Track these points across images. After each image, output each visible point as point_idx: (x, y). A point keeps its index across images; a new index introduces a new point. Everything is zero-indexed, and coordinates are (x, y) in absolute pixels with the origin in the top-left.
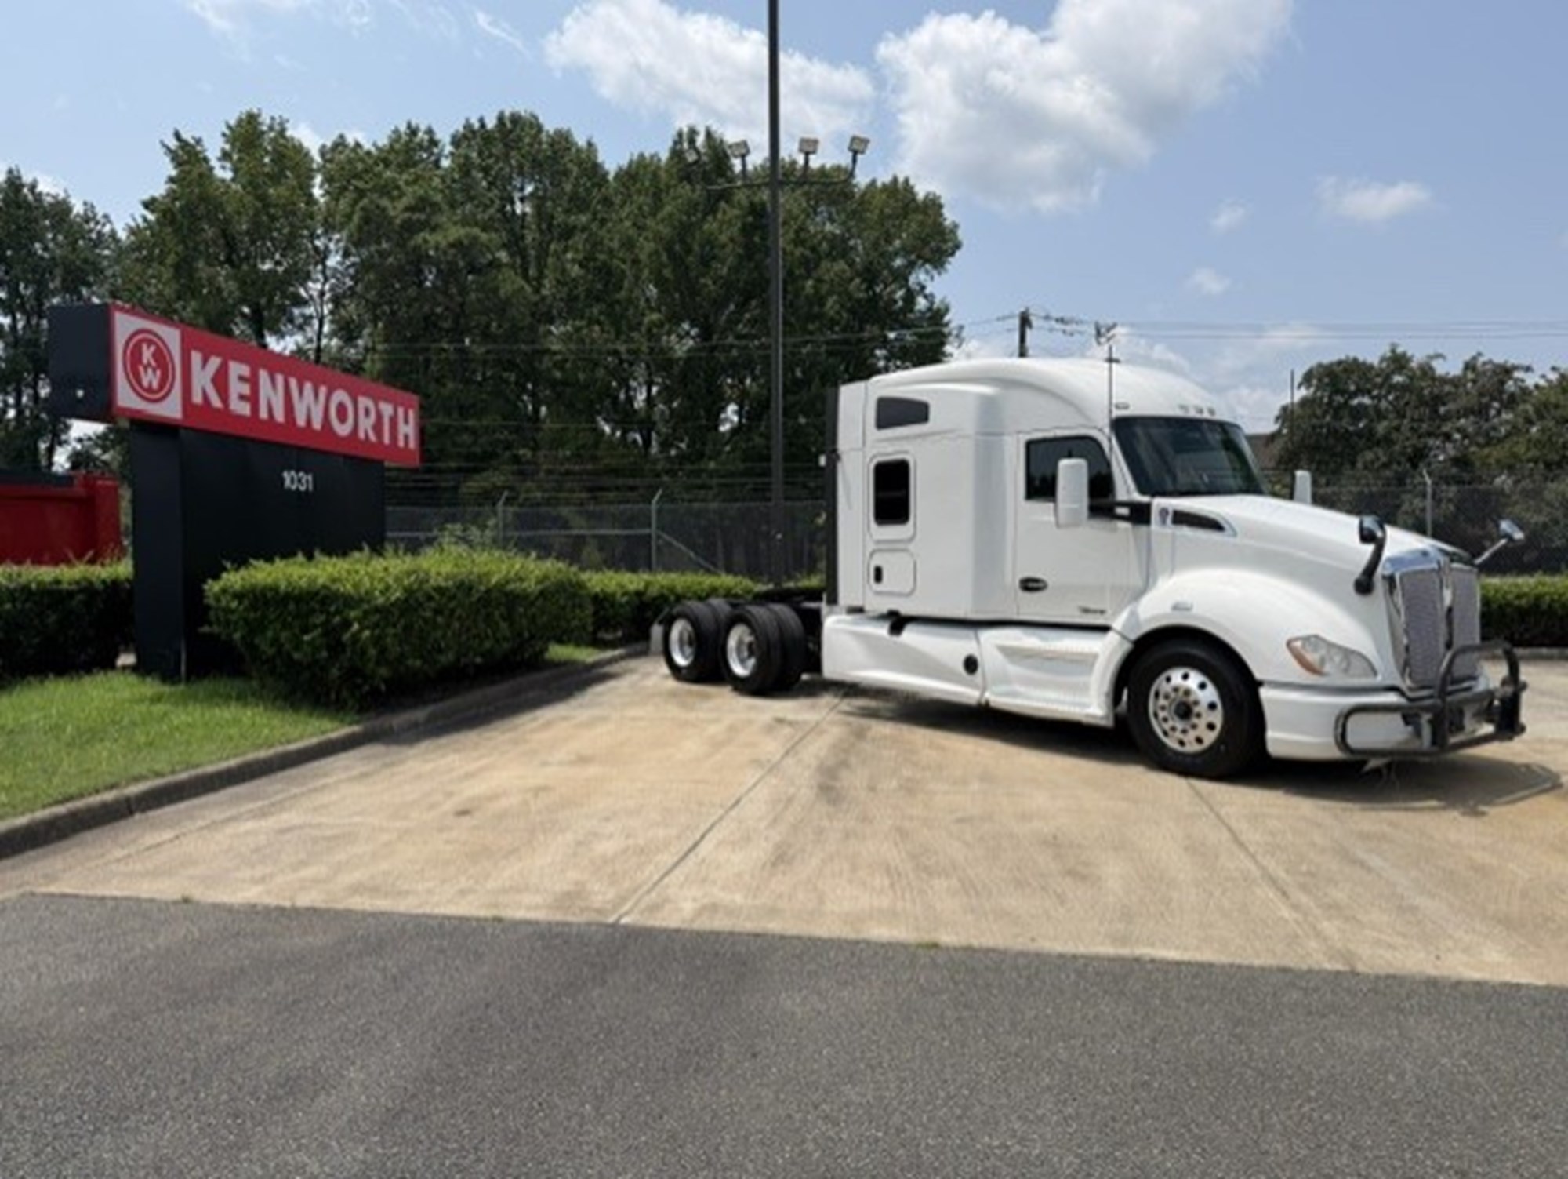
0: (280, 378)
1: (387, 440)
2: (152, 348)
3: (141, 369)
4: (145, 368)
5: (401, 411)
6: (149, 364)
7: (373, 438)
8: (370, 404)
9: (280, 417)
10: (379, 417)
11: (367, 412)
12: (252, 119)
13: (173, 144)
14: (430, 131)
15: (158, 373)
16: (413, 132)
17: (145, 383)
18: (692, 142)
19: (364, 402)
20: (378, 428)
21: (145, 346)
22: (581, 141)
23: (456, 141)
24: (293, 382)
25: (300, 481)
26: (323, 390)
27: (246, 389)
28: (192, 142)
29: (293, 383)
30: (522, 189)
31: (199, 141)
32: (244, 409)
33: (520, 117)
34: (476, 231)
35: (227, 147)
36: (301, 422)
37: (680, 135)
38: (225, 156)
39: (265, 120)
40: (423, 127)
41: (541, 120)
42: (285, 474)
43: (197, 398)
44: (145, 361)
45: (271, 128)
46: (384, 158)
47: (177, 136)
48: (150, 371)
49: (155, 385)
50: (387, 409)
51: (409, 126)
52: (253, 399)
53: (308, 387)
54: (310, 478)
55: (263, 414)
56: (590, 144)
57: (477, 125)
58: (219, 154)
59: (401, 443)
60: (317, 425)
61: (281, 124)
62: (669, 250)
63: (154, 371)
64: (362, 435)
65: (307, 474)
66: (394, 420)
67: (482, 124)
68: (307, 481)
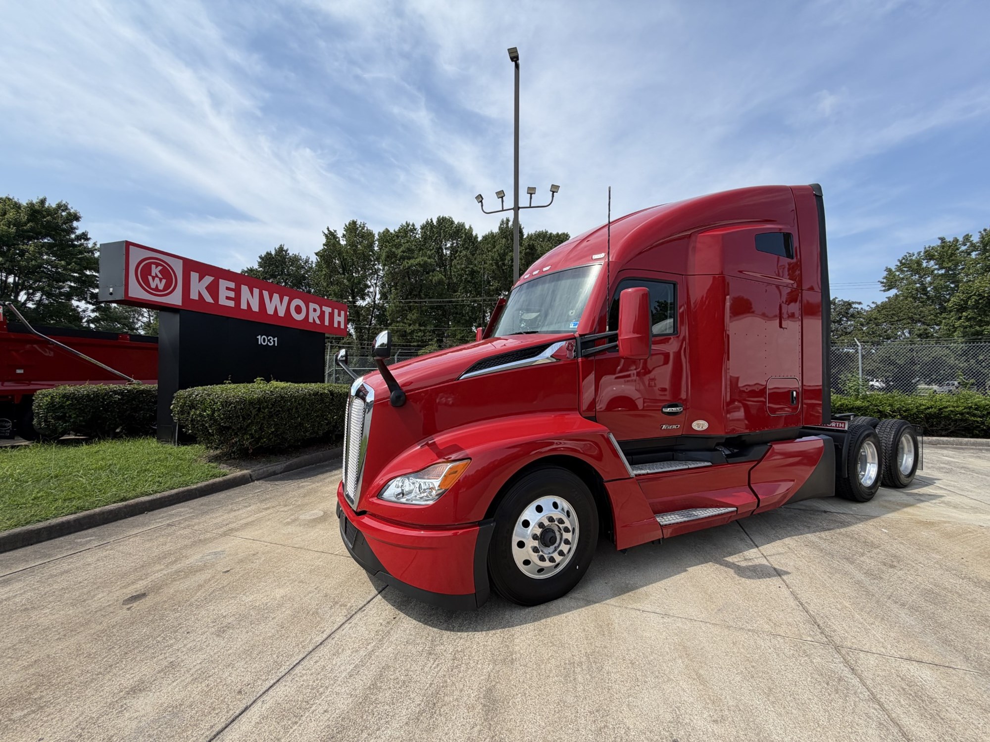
0: (256, 291)
1: (327, 323)
2: (160, 268)
3: (150, 278)
4: (153, 278)
5: (336, 311)
6: (157, 276)
7: (318, 322)
8: (317, 307)
9: (255, 308)
10: (323, 313)
11: (315, 310)
12: (354, 223)
13: (326, 232)
14: (413, 225)
15: (164, 281)
16: (408, 225)
17: (153, 286)
18: (507, 224)
19: (312, 306)
20: (322, 316)
21: (153, 266)
22: (467, 227)
23: (422, 228)
24: (266, 294)
25: (269, 341)
26: (286, 299)
27: (232, 294)
28: (333, 231)
30: (446, 245)
31: (335, 231)
32: (231, 304)
33: (446, 218)
34: (426, 259)
35: (345, 233)
36: (270, 311)
37: (503, 221)
38: (344, 236)
39: (358, 223)
40: (411, 224)
41: (454, 219)
42: (259, 337)
43: (194, 296)
44: (153, 274)
45: (360, 226)
46: (397, 235)
47: (328, 229)
48: (157, 279)
49: (161, 287)
50: (327, 310)
51: (407, 222)
52: (237, 299)
53: (276, 296)
54: (276, 339)
55: (244, 306)
56: (470, 227)
57: (430, 221)
58: (342, 235)
59: (336, 325)
60: (281, 313)
61: (363, 224)
62: (497, 264)
63: (161, 280)
64: (311, 320)
65: (274, 338)
66: (331, 315)
67: (432, 221)
68: (274, 341)
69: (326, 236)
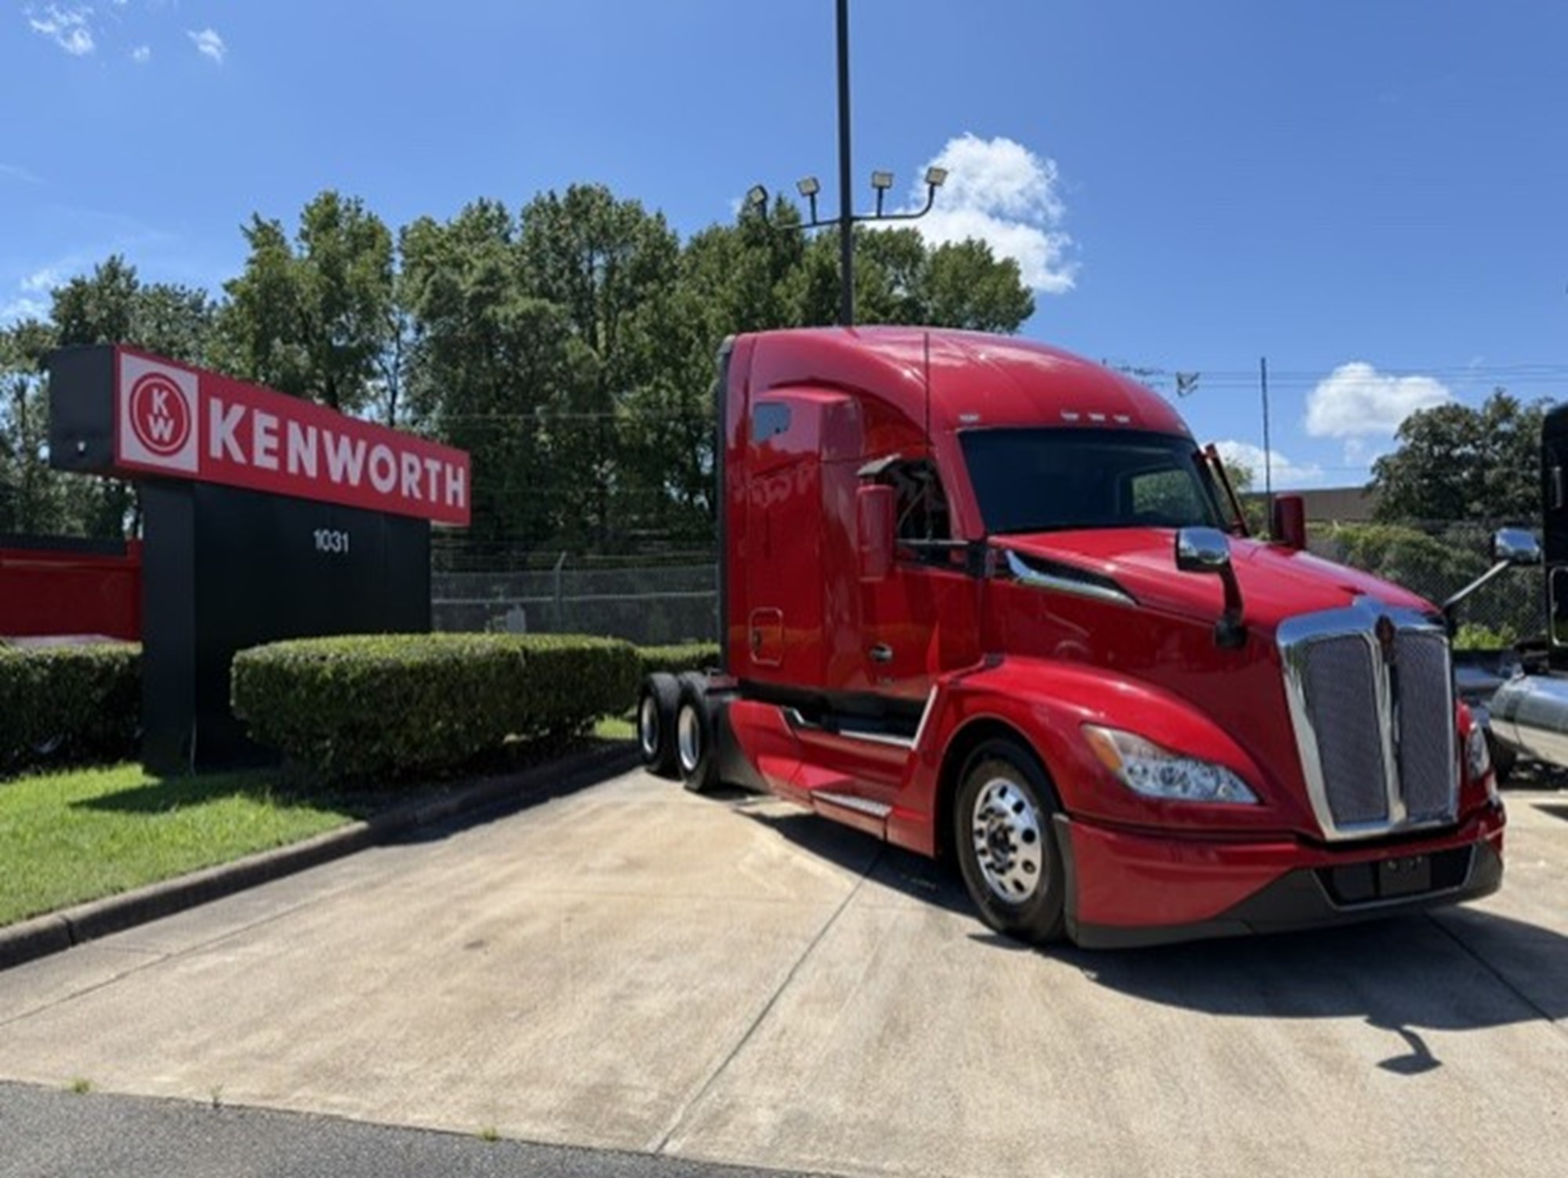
0: (312, 432)
1: (433, 497)
2: (165, 394)
3: (151, 419)
4: (156, 417)
5: (449, 469)
6: (160, 413)
7: (417, 495)
8: (414, 460)
9: (312, 471)
10: (425, 473)
11: (411, 468)
12: (330, 199)
14: (500, 208)
15: (171, 423)
16: (484, 208)
17: (155, 435)
18: (762, 208)
19: (407, 458)
20: (423, 484)
21: (155, 392)
22: (650, 213)
23: (527, 215)
25: (334, 540)
26: (362, 446)
27: (273, 443)
28: (270, 224)
29: (328, 436)
31: (276, 223)
32: (272, 463)
33: (591, 189)
34: (545, 302)
35: (306, 227)
36: (336, 476)
38: (303, 236)
39: (342, 199)
40: (494, 203)
41: (612, 192)
42: (317, 533)
43: (216, 452)
44: (156, 411)
45: (347, 209)
46: (456, 233)
47: (256, 219)
48: (161, 421)
49: (167, 437)
50: (433, 466)
51: (481, 200)
52: (281, 453)
53: (345, 441)
54: (345, 537)
55: (293, 468)
56: (659, 215)
57: (547, 199)
58: (297, 233)
59: (449, 501)
60: (354, 480)
61: (357, 204)
63: (166, 420)
64: (405, 492)
65: (342, 533)
66: (441, 477)
67: (553, 197)
68: (342, 541)
69: (251, 236)
